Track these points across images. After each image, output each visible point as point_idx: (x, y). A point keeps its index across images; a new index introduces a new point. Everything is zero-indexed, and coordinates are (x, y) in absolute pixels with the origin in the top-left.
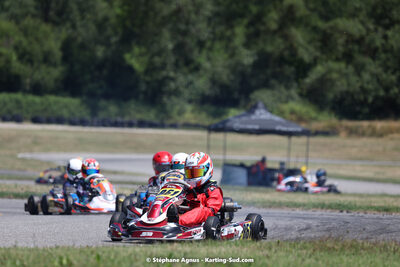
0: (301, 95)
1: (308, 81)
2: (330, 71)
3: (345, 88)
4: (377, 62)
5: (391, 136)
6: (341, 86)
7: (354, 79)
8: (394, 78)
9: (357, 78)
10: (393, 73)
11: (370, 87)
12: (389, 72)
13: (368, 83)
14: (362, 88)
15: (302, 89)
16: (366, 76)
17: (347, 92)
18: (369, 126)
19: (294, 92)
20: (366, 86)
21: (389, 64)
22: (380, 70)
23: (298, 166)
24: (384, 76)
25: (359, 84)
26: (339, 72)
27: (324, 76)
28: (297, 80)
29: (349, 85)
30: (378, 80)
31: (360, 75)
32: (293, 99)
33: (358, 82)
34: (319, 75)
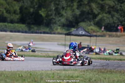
0: (94, 24)
1: (97, 19)
2: (104, 17)
3: (108, 22)
4: (119, 14)
5: (122, 37)
6: (107, 21)
7: (111, 19)
8: (123, 19)
10: (123, 17)
11: (116, 22)
12: (122, 17)
13: (115, 20)
14: (113, 22)
15: (95, 22)
16: (115, 18)
17: (109, 23)
18: (116, 34)
19: (92, 23)
20: (115, 21)
21: (122, 14)
22: (119, 16)
24: (121, 18)
25: (113, 21)
26: (107, 17)
28: (93, 19)
29: (109, 21)
30: (119, 19)
31: (113, 18)
32: (92, 25)
33: (112, 20)
34: (100, 18)
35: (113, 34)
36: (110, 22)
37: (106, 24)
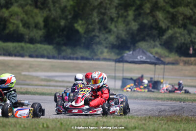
0: (161, 45)
1: (164, 37)
2: (175, 33)
3: (183, 41)
6: (181, 40)
7: (187, 37)
9: (189, 36)
14: (191, 41)
15: (161, 42)
16: (193, 35)
17: (184, 43)
18: (195, 60)
19: (157, 43)
20: (193, 40)
23: (159, 80)
25: (189, 40)
26: (180, 33)
27: (172, 35)
28: (159, 37)
29: (185, 40)
31: (190, 35)
32: (157, 46)
33: (189, 38)
34: (170, 35)
35: (191, 60)
36: (186, 42)
37: (180, 45)
